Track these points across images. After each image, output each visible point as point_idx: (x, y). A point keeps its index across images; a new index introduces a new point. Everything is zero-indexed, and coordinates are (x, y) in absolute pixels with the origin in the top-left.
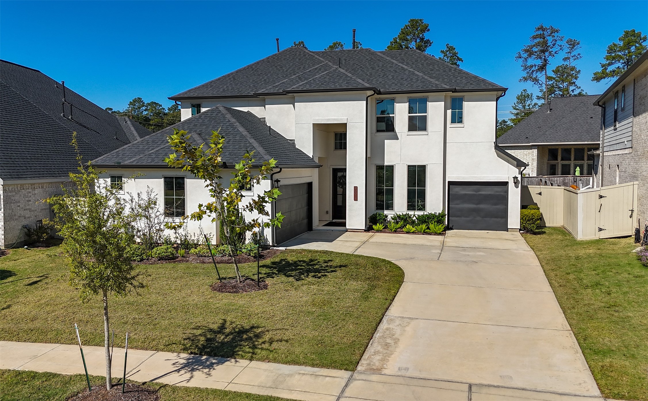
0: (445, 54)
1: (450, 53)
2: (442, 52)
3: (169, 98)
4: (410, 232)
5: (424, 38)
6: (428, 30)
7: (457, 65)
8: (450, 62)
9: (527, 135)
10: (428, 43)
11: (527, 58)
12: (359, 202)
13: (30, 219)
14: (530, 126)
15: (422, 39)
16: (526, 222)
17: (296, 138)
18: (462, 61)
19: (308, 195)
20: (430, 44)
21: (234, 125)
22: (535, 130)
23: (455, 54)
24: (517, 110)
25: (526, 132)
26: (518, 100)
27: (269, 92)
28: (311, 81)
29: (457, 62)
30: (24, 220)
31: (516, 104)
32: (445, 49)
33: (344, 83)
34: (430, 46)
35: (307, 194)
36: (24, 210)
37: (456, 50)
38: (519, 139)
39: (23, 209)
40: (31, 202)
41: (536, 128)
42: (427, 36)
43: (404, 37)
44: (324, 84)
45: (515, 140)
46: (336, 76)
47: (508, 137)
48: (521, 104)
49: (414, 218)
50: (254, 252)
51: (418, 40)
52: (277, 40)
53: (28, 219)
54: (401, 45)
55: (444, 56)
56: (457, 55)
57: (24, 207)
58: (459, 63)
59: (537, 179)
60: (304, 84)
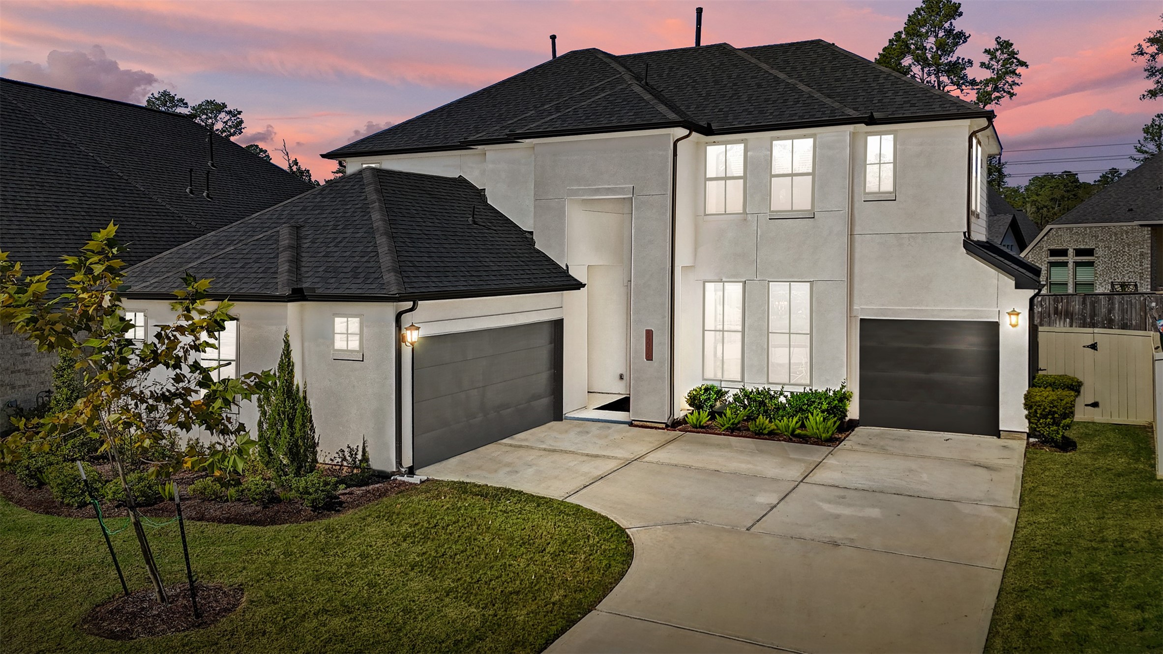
0: (991, 55)
1: (1003, 53)
2: (987, 51)
3: (323, 156)
4: (762, 434)
5: (954, 30)
6: (961, 14)
7: (1016, 74)
8: (1003, 70)
9: (1131, 205)
10: (961, 37)
11: (1157, 54)
12: (656, 364)
13: (28, 389)
14: (1138, 185)
15: (949, 32)
16: (1039, 421)
17: (534, 228)
18: (1027, 66)
19: (555, 346)
20: (965, 38)
21: (370, 206)
22: (1149, 194)
23: (1013, 54)
24: (1143, 153)
25: (1130, 198)
26: (1145, 135)
27: (490, 138)
28: (569, 112)
29: (1015, 70)
30: (10, 392)
31: (1142, 142)
32: (993, 45)
33: (628, 114)
34: (964, 42)
35: (553, 345)
36: (12, 372)
37: (1015, 47)
38: (1114, 212)
39: (9, 372)
40: (30, 357)
41: (1152, 190)
42: (958, 25)
43: (912, 29)
44: (591, 117)
45: (1103, 215)
46: (621, 101)
47: (1090, 210)
48: (1152, 143)
49: (782, 399)
50: (311, 497)
51: (941, 34)
52: (553, 38)
53: (22, 389)
54: (908, 44)
55: (991, 59)
56: (1016, 56)
57: (13, 367)
58: (1020, 70)
59: (1142, 299)
60: (553, 119)
